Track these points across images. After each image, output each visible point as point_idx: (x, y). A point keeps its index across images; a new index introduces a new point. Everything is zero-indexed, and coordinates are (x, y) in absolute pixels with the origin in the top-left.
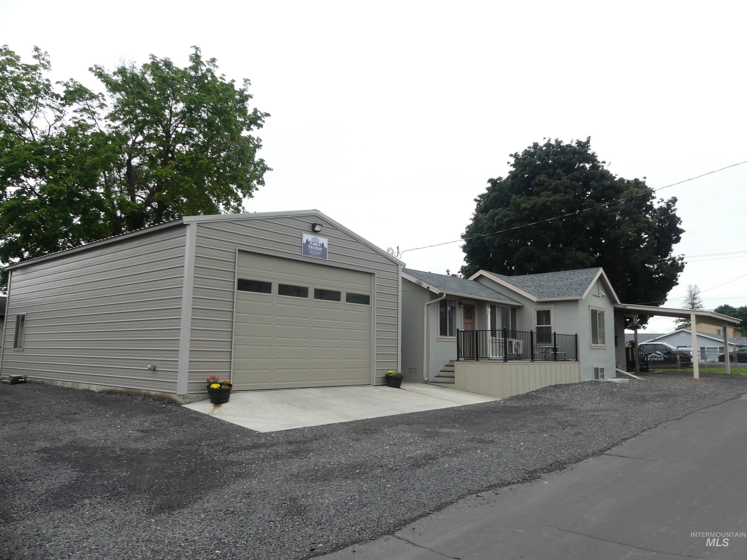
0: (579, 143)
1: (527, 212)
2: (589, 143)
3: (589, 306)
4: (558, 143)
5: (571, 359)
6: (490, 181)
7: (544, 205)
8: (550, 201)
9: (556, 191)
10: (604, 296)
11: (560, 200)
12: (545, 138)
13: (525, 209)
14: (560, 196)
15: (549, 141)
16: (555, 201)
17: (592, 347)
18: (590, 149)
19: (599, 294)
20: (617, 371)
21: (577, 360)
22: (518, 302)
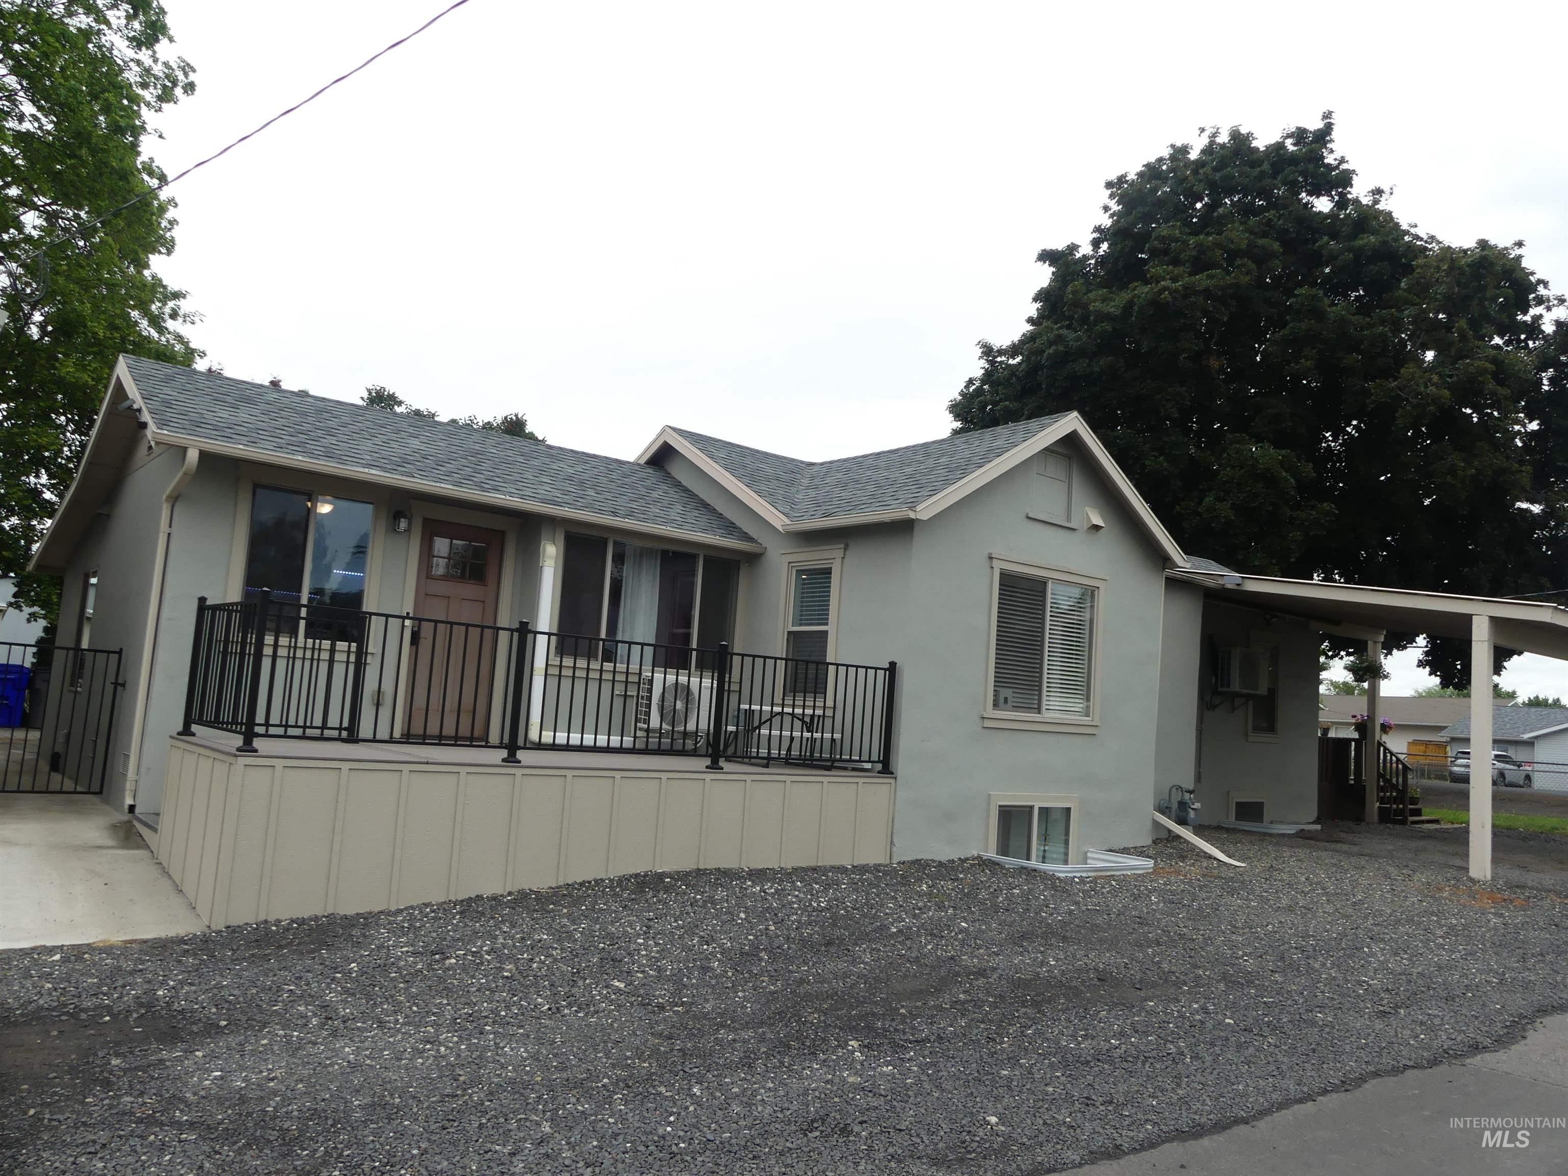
0: (1300, 135)
1: (1107, 326)
2: (1330, 134)
3: (991, 558)
4: (1240, 140)
5: (868, 766)
6: (1046, 256)
7: (1154, 303)
8: (1177, 291)
9: (1199, 265)
10: (1096, 528)
11: (1207, 289)
12: (1202, 130)
13: (1104, 317)
14: (1210, 277)
15: (1214, 135)
16: (1189, 291)
17: (988, 724)
18: (1332, 151)
19: (1069, 519)
20: (1157, 825)
21: (886, 767)
22: (750, 539)
